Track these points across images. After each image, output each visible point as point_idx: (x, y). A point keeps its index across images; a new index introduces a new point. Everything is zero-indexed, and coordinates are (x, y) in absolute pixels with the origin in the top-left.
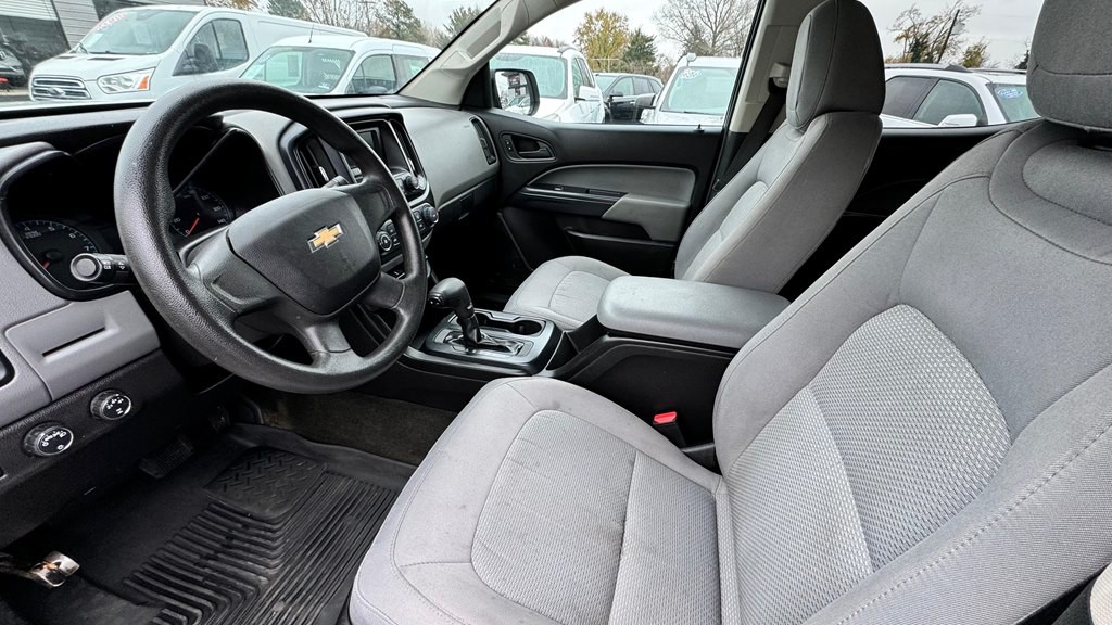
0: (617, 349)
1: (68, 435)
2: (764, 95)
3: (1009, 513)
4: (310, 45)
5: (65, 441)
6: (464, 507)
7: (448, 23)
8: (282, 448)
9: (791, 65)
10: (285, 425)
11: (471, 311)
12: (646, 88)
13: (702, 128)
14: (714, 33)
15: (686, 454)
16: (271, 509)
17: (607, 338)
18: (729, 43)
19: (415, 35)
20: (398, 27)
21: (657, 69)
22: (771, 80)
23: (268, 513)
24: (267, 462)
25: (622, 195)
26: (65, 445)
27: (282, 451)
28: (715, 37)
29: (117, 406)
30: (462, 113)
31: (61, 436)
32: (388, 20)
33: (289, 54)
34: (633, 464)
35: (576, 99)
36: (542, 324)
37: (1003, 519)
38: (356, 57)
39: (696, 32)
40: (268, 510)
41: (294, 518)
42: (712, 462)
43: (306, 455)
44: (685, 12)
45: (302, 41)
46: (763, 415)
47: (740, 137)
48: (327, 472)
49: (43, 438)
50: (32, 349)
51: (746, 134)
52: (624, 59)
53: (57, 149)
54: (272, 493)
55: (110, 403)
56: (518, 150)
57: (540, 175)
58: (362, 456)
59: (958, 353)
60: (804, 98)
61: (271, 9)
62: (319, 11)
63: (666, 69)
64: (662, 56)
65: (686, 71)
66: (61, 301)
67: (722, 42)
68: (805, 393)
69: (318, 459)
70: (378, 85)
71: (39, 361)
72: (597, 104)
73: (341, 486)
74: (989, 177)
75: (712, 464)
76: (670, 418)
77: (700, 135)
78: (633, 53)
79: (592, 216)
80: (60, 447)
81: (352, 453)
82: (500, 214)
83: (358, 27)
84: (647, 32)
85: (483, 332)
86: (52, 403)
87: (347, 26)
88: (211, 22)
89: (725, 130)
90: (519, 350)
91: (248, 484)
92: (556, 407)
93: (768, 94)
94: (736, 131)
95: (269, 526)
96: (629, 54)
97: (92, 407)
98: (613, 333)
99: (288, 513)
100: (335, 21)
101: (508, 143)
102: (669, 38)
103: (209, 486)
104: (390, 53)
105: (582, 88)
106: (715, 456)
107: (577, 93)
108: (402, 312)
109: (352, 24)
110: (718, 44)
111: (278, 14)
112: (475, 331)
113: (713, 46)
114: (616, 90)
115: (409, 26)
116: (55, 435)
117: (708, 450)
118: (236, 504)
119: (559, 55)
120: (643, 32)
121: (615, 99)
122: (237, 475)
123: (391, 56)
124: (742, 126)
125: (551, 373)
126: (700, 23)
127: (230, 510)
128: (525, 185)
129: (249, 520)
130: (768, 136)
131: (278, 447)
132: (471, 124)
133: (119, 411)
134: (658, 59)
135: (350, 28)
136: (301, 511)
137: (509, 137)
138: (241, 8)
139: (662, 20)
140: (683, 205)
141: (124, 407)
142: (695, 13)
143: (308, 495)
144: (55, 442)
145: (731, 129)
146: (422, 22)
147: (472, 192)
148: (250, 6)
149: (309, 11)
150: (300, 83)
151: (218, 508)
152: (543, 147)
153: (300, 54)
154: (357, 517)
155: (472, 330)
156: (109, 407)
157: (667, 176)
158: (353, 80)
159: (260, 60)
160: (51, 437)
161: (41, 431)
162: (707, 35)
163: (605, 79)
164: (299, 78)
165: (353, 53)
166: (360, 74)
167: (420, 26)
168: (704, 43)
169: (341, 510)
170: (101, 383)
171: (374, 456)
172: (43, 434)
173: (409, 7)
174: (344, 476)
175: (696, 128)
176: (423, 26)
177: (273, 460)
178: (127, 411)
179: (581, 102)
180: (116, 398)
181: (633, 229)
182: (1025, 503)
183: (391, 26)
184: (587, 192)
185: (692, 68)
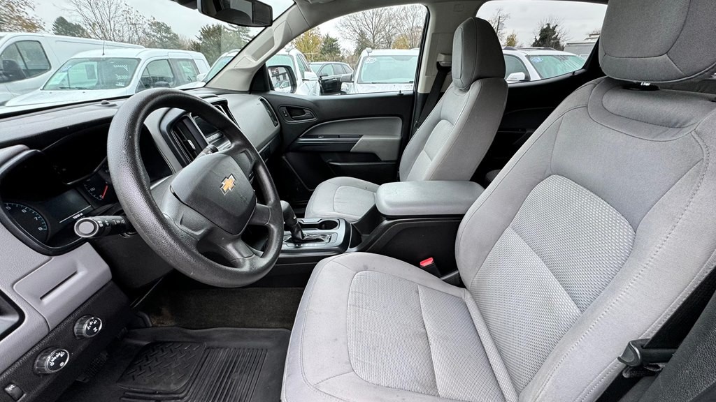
0: (394, 228)
1: (66, 354)
2: (436, 71)
3: (652, 260)
4: (104, 56)
5: (63, 359)
6: (336, 340)
7: (199, 35)
8: (169, 340)
9: (451, 55)
10: (169, 323)
11: (296, 220)
12: (341, 70)
13: (402, 93)
14: (373, 34)
15: (444, 280)
16: (175, 384)
17: (386, 222)
18: (382, 40)
19: (175, 44)
20: (161, 40)
21: (343, 58)
22: (438, 63)
23: (173, 387)
24: (161, 352)
25: (361, 136)
26: (64, 362)
27: (170, 342)
28: (374, 37)
29: (93, 326)
30: (252, 96)
31: (62, 356)
32: (154, 36)
33: (86, 63)
34: (418, 292)
35: (303, 80)
36: (338, 221)
37: (651, 263)
38: (141, 63)
39: (362, 34)
40: (172, 385)
41: (194, 385)
42: (459, 282)
43: (189, 340)
44: (354, 23)
45: (97, 54)
46: (486, 248)
47: (425, 96)
48: (208, 348)
49: (50, 360)
50: (32, 295)
51: (427, 94)
52: (321, 53)
53: (31, 149)
54: (171, 373)
55: (89, 325)
56: (291, 116)
57: (307, 130)
58: (232, 331)
59: (592, 194)
60: (465, 72)
61: (56, 32)
62: (98, 31)
63: (348, 58)
64: (344, 50)
65: (368, 59)
66: (46, 257)
67: (378, 39)
68: (509, 231)
69: (199, 340)
70: (159, 80)
71: (40, 303)
72: (315, 82)
73: (222, 355)
74: (587, 107)
75: (459, 283)
76: (429, 262)
77: (401, 97)
78: (327, 49)
79: (344, 152)
80: (62, 364)
81: (222, 331)
82: (284, 157)
83: (130, 41)
84: (333, 36)
85: (304, 232)
86: (49, 333)
87: (122, 41)
88: (15, 43)
89: (415, 92)
90: (330, 239)
91: (151, 371)
92: (366, 268)
93: (437, 71)
94: (422, 92)
95: (176, 396)
96: (324, 49)
97: (76, 330)
98: (389, 218)
99: (188, 383)
100: (112, 38)
101: (283, 111)
102: (347, 38)
103: (121, 380)
104: (167, 58)
105: (306, 73)
106: (460, 278)
107: (303, 76)
108: (272, 226)
109: (126, 40)
110: (376, 41)
111: (63, 35)
112: (300, 232)
113: (374, 42)
114: (323, 72)
115: (170, 39)
116: (57, 356)
117: (456, 275)
118: (145, 387)
119: (287, 53)
120: (331, 36)
121: (324, 78)
122: (140, 367)
123: (167, 60)
124: (425, 89)
125: (355, 249)
126: (364, 29)
127: (142, 393)
128: (299, 137)
129: (160, 396)
130: (442, 94)
131: (165, 340)
132: (260, 102)
133: (95, 329)
134: (342, 52)
135: (125, 42)
136: (197, 380)
137: (285, 108)
138: (30, 31)
139: (341, 28)
140: (398, 138)
141: (97, 326)
142: (360, 24)
143: (200, 367)
144: (58, 361)
145: (419, 91)
146: (179, 36)
147: (269, 145)
148: (38, 29)
149: (89, 31)
150: (98, 84)
151: (131, 394)
152: (307, 112)
153: (95, 64)
154: (240, 373)
155: (298, 232)
156: (89, 328)
157: (384, 122)
158: (142, 78)
159: (63, 69)
160: (55, 358)
161: (47, 355)
162: (369, 36)
163: (316, 66)
164: (96, 80)
165: (139, 60)
166: (146, 75)
167: (178, 38)
168: (367, 40)
169: (227, 371)
170: (79, 312)
171: (242, 329)
172: (49, 357)
173: (168, 26)
174: (222, 348)
175: (398, 93)
176: (180, 39)
177: (164, 349)
178: (100, 328)
179: (306, 82)
180: (91, 320)
181: (371, 156)
182: (658, 253)
183: (156, 40)
184: (339, 137)
185: (371, 56)
